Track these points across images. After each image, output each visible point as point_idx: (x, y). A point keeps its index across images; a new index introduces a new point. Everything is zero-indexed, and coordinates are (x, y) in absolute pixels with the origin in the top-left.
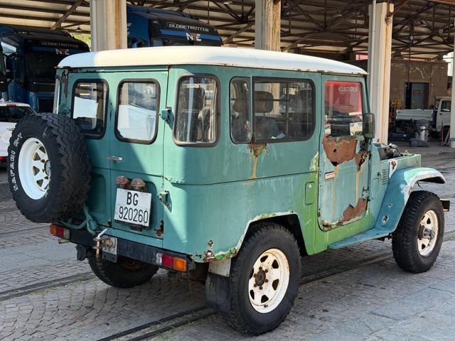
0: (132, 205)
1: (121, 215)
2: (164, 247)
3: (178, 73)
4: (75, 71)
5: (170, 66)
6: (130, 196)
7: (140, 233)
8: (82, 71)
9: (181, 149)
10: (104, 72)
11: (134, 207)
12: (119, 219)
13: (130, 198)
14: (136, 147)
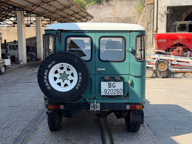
0: (112, 88)
1: (106, 93)
2: (129, 102)
3: (136, 34)
4: (66, 31)
5: (130, 31)
6: (110, 84)
7: (115, 99)
8: (72, 32)
9: (140, 63)
11: (113, 89)
12: (105, 95)
13: (110, 85)
14: (113, 64)
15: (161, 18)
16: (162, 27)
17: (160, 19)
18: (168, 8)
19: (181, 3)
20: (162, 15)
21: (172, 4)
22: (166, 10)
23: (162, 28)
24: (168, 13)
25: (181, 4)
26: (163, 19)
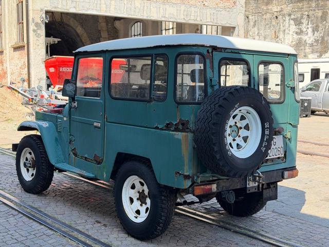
3: (293, 59)
4: (219, 50)
5: (289, 55)
7: (272, 164)
8: (226, 51)
10: (245, 54)
11: (274, 147)
15: (36, 28)
16: (38, 45)
17: (34, 31)
18: (47, 12)
19: (68, 7)
20: (37, 25)
21: (54, 7)
22: (44, 16)
23: (40, 47)
24: (47, 22)
25: (68, 10)
26: (39, 32)
